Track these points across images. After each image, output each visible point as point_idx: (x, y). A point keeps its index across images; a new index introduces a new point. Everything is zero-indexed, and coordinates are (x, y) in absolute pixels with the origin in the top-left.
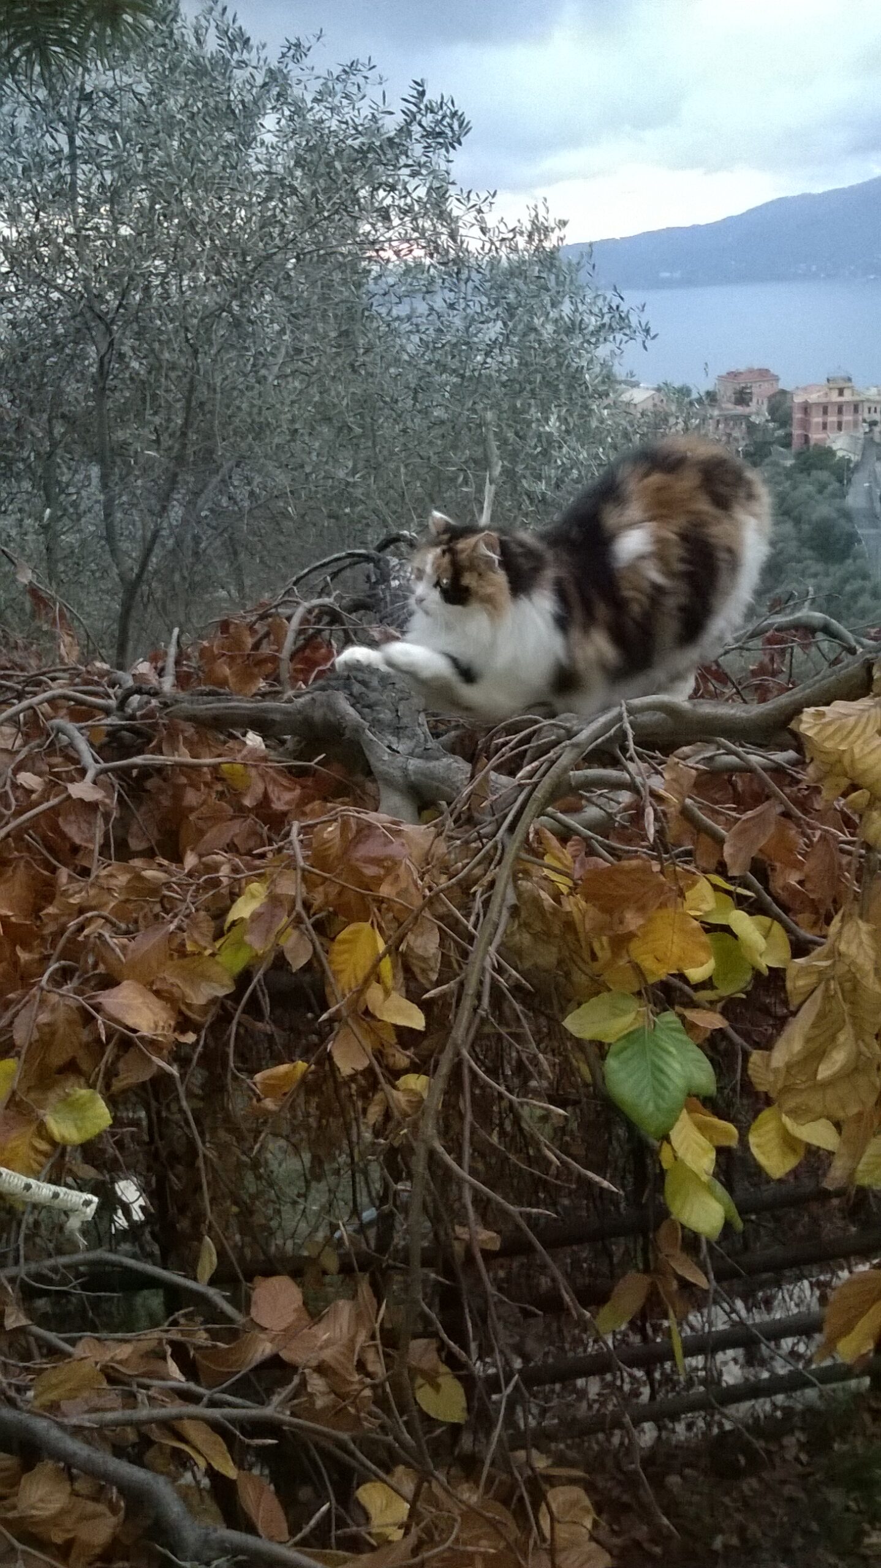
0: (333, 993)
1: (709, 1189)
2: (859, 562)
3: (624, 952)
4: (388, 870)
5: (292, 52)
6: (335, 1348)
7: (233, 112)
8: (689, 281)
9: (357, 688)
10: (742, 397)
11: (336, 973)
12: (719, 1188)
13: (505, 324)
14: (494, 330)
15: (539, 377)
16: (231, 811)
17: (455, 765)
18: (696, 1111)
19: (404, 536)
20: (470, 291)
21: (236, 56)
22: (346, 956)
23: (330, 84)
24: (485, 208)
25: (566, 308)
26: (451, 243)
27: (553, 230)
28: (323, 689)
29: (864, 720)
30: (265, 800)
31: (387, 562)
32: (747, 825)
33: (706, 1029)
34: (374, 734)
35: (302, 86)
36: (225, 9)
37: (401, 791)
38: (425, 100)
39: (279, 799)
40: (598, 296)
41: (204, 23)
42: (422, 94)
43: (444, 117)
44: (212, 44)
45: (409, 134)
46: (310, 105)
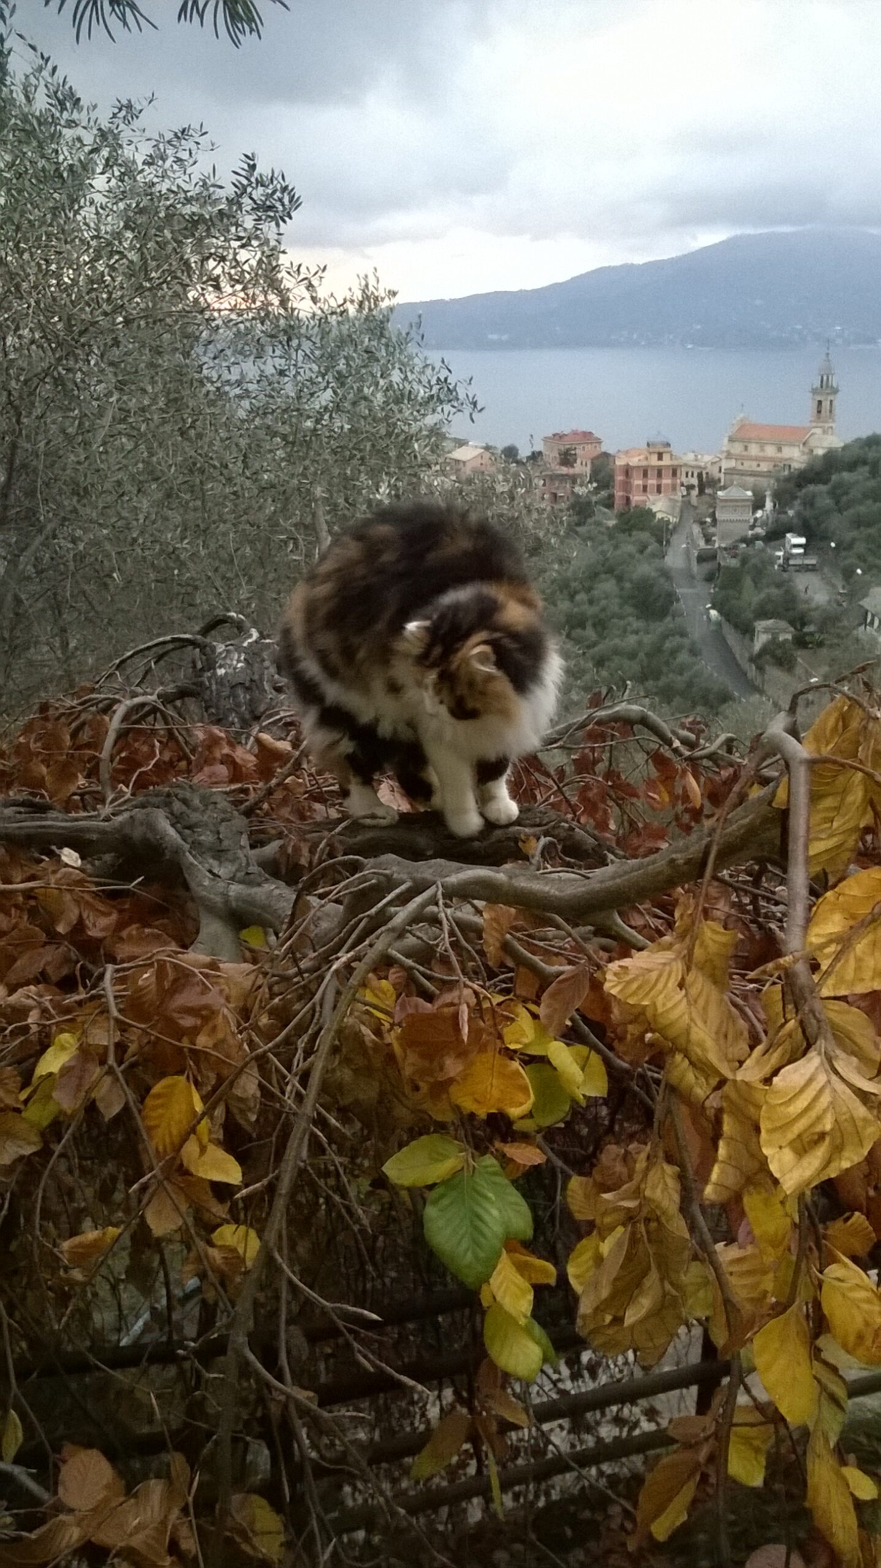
0: (146, 1150)
1: (528, 1331)
2: (678, 620)
3: (444, 1096)
4: (206, 1019)
5: (123, 113)
6: (147, 1532)
7: (61, 176)
8: (514, 344)
9: (177, 806)
10: (567, 458)
11: (149, 1129)
12: (537, 1330)
13: (335, 392)
14: (326, 397)
15: (369, 445)
16: (43, 937)
17: (277, 892)
18: (516, 1251)
19: (231, 618)
20: (300, 358)
21: (65, 115)
22: (160, 1111)
23: (161, 146)
24: (315, 282)
25: (396, 377)
26: (282, 311)
27: (383, 299)
28: (143, 806)
29: (665, 974)
30: (80, 926)
31: (213, 649)
32: (563, 986)
33: (525, 1165)
34: (195, 857)
35: (132, 147)
36: (54, 69)
37: (221, 918)
38: (256, 174)
39: (94, 925)
40: (427, 366)
41: (33, 80)
42: (253, 167)
43: (274, 192)
44: (41, 102)
45: (240, 206)
46: (140, 168)
